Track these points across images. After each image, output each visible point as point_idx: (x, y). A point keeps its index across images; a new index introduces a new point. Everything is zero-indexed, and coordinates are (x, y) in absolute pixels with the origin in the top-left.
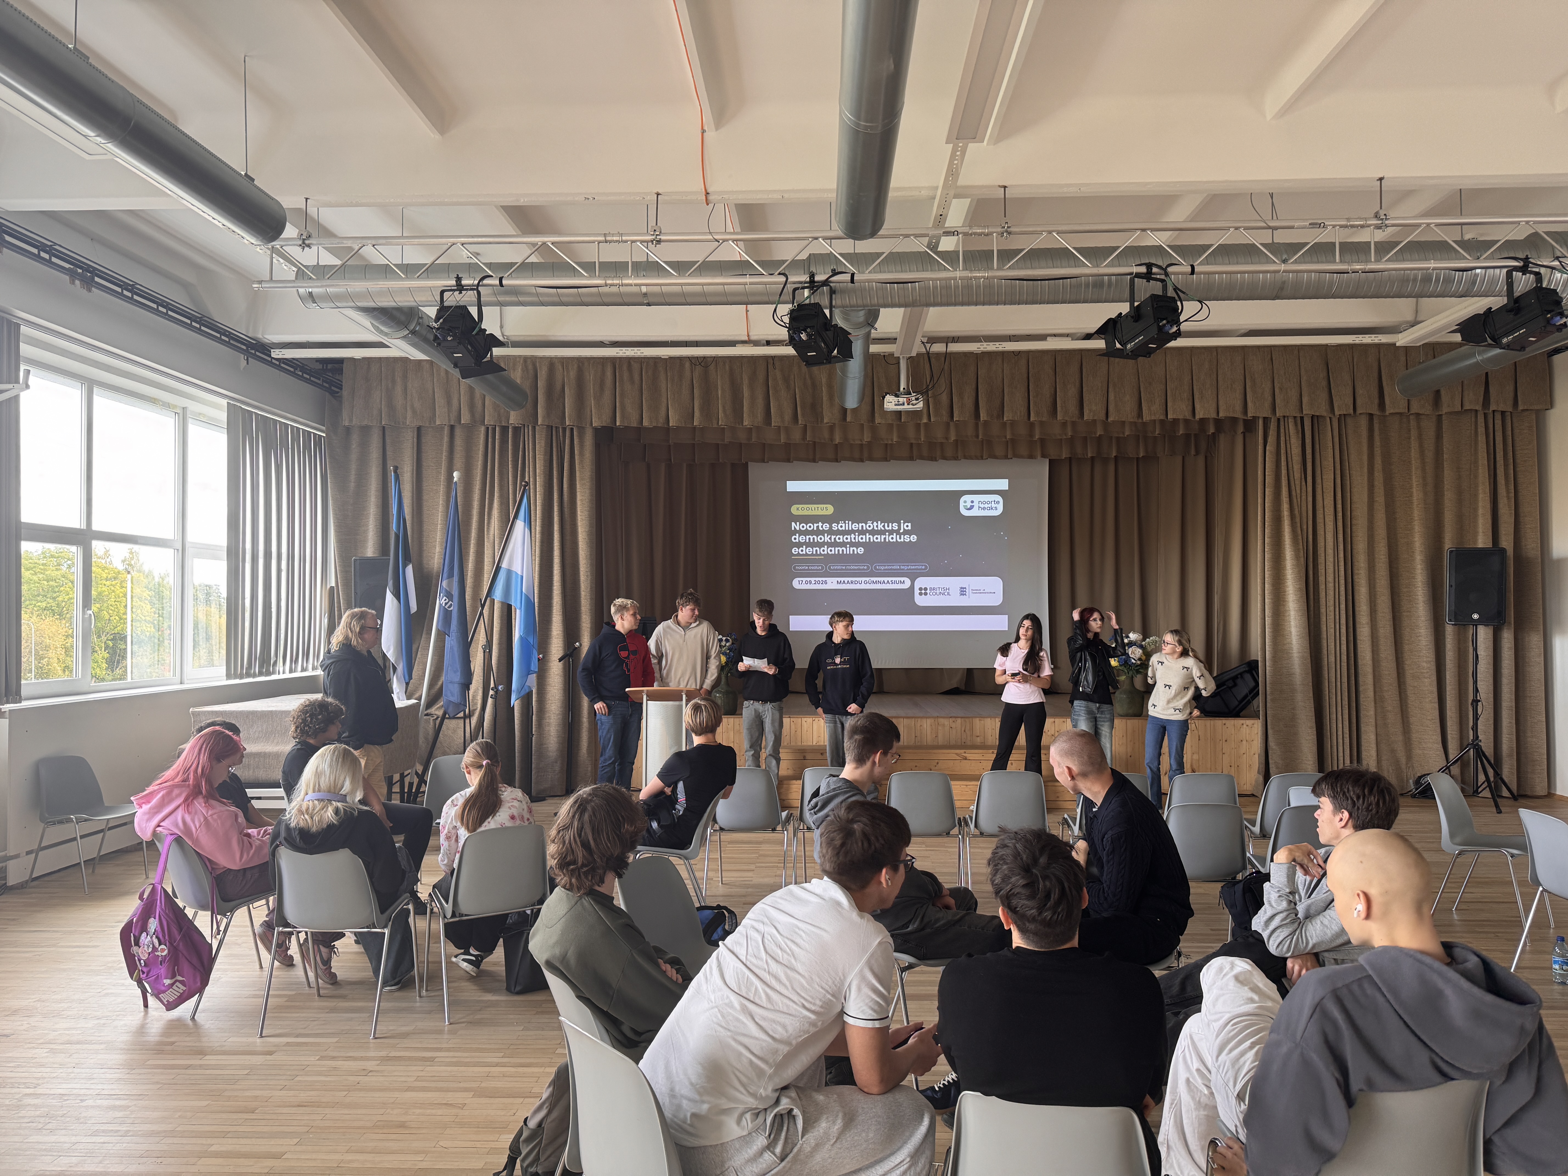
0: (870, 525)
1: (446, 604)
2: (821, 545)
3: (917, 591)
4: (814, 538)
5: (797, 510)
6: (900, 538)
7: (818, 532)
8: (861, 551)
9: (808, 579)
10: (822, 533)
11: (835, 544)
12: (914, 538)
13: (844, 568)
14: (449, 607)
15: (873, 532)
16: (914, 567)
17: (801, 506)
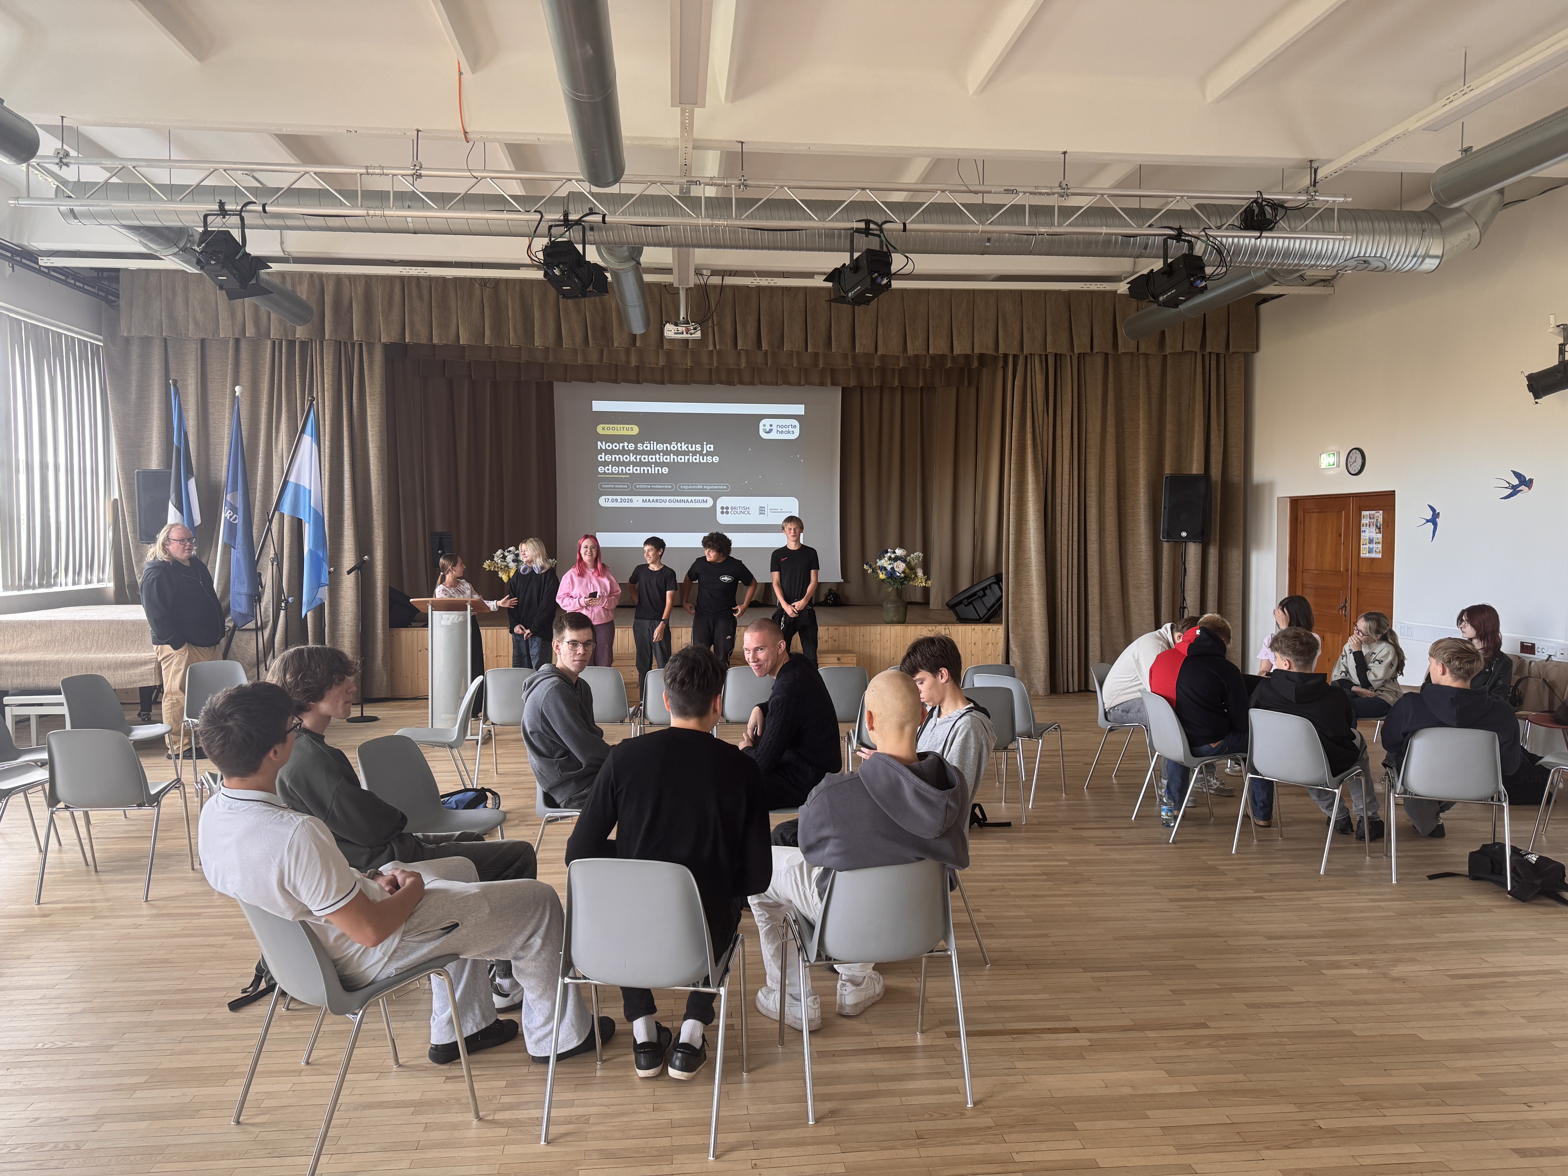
0: (674, 446)
1: (231, 517)
2: (626, 464)
3: (719, 510)
4: (619, 458)
5: (601, 429)
6: (703, 459)
7: (624, 452)
8: (665, 470)
9: (614, 497)
10: (628, 452)
11: (641, 464)
12: (716, 459)
13: (649, 487)
14: (234, 520)
15: (677, 453)
16: (716, 487)
17: (606, 426)
